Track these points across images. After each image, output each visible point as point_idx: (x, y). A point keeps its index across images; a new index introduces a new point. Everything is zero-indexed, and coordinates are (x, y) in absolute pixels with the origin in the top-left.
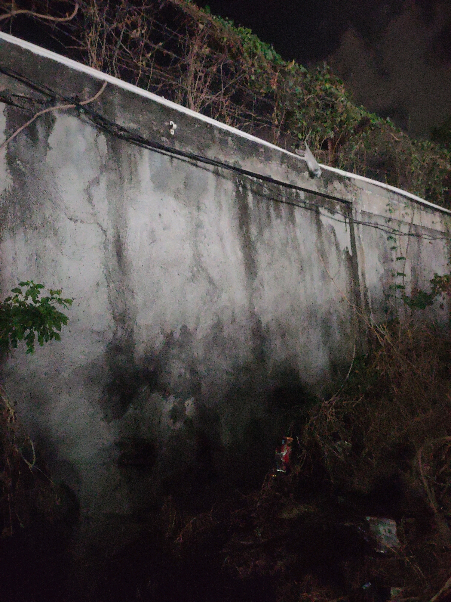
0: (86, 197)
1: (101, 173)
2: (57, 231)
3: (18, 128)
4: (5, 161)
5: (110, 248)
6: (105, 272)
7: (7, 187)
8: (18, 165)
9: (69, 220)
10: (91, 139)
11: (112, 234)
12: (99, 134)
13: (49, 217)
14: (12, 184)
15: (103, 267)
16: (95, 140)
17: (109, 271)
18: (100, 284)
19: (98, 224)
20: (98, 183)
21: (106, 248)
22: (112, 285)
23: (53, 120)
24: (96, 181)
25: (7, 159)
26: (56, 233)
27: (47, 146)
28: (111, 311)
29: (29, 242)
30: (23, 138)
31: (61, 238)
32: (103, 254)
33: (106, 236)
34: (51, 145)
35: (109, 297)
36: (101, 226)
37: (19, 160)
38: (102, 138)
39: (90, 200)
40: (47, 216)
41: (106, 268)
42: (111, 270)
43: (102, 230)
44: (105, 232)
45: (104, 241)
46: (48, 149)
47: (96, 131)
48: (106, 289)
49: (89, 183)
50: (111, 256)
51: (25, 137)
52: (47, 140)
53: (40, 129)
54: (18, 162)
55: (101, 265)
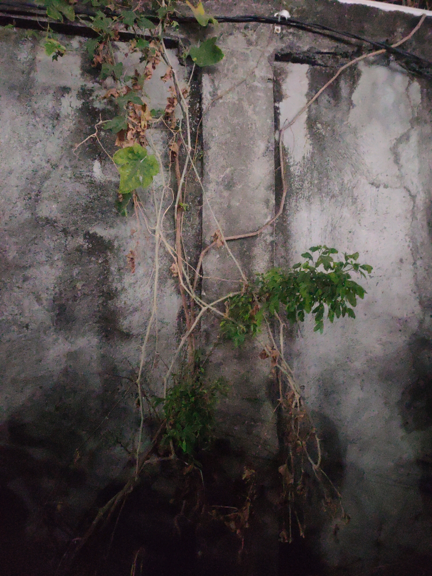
0: (392, 157)
1: (413, 128)
2: (356, 199)
3: (321, 88)
4: (305, 126)
5: (419, 216)
6: (411, 246)
7: (306, 154)
8: (318, 129)
9: (371, 185)
10: (401, 89)
11: (422, 199)
12: (411, 82)
13: (347, 184)
14: (311, 150)
15: (408, 240)
16: (407, 89)
17: (417, 246)
18: (404, 260)
19: (405, 187)
20: (408, 139)
21: (414, 216)
22: (419, 263)
23: (359, 75)
24: (405, 138)
25: (307, 124)
26: (355, 201)
27: (351, 104)
28: (417, 294)
29: (325, 211)
30: (325, 99)
31: (360, 206)
32: (410, 224)
33: (414, 203)
34: (355, 102)
35: (415, 276)
36: (409, 191)
37: (319, 123)
38: (416, 85)
39: (397, 161)
40: (346, 182)
41: (413, 242)
42: (419, 244)
43: (410, 195)
44: (413, 197)
45: (411, 208)
46: (351, 107)
47: (408, 79)
48: (411, 266)
49: (397, 140)
50: (420, 226)
51: (327, 97)
52: (350, 98)
53: (344, 86)
54: (319, 126)
55: (407, 237)
